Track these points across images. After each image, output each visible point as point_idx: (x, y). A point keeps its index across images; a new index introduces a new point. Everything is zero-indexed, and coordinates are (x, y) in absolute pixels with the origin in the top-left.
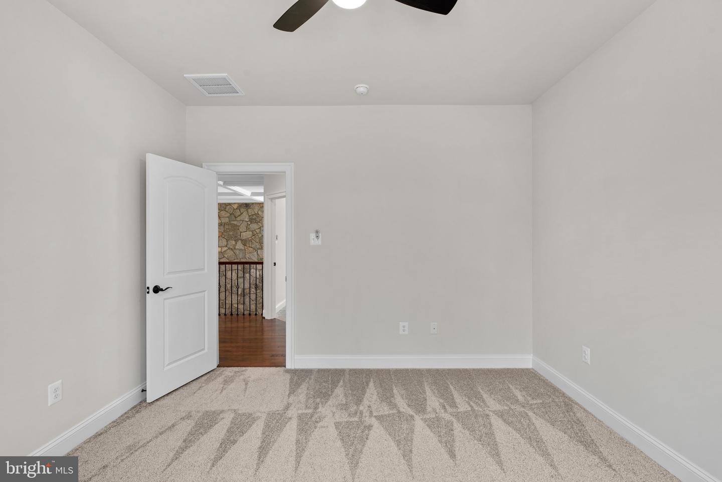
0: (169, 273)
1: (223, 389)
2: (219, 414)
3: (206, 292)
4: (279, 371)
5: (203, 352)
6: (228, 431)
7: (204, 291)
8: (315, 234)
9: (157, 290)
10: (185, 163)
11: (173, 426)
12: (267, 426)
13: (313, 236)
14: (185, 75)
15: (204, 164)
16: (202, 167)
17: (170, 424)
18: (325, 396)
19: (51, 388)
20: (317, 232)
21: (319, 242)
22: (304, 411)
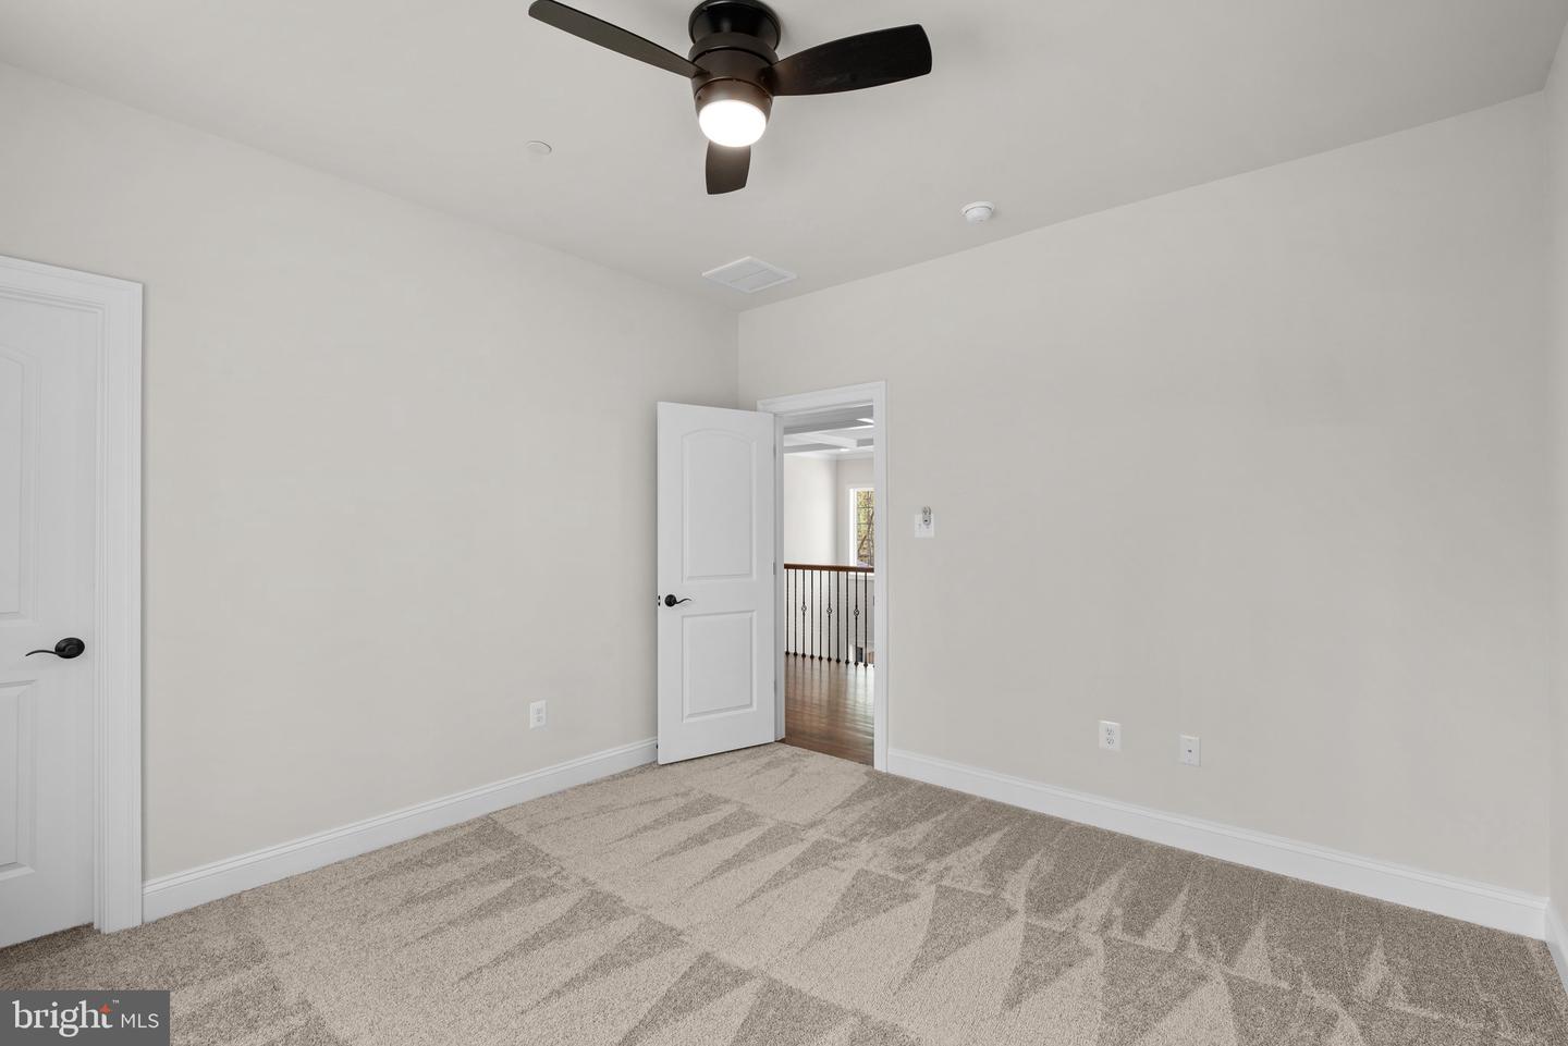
0: (690, 578)
1: (758, 772)
2: (719, 803)
3: (755, 614)
4: (855, 771)
5: (748, 710)
6: (710, 828)
7: (753, 611)
8: (921, 516)
9: (671, 601)
10: (737, 408)
11: (660, 799)
12: (762, 838)
13: (919, 518)
14: (704, 274)
15: (760, 406)
16: (755, 410)
17: (658, 797)
18: (889, 824)
19: (534, 706)
20: (927, 511)
21: (930, 532)
22: (833, 838)
